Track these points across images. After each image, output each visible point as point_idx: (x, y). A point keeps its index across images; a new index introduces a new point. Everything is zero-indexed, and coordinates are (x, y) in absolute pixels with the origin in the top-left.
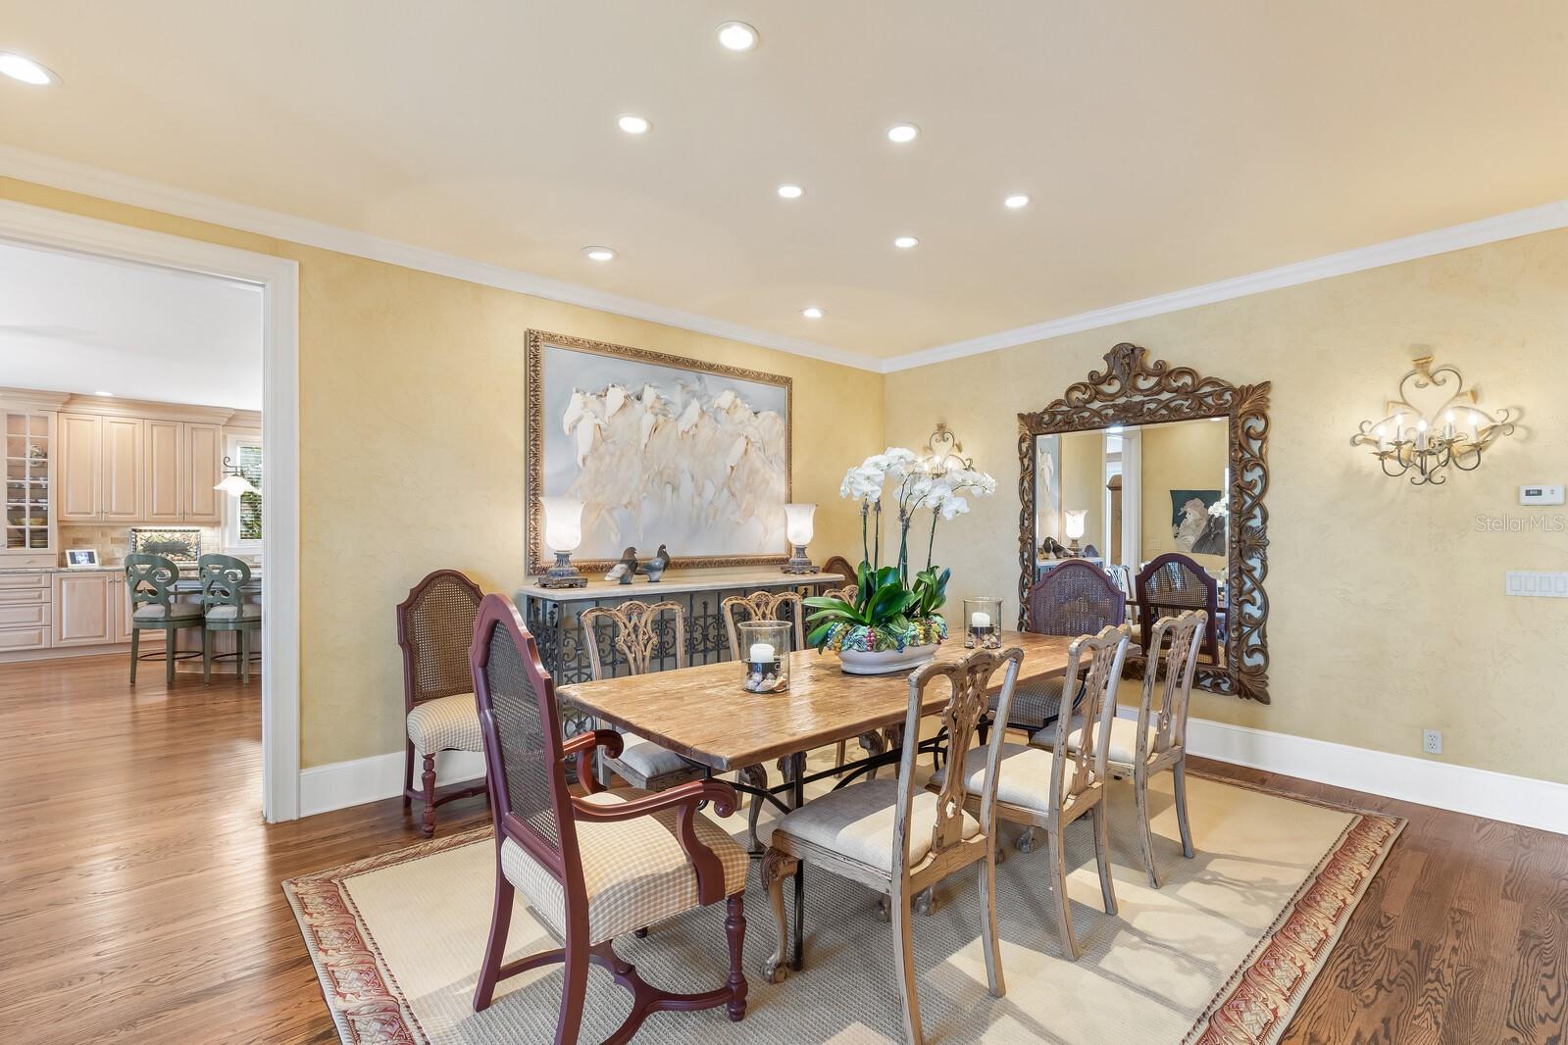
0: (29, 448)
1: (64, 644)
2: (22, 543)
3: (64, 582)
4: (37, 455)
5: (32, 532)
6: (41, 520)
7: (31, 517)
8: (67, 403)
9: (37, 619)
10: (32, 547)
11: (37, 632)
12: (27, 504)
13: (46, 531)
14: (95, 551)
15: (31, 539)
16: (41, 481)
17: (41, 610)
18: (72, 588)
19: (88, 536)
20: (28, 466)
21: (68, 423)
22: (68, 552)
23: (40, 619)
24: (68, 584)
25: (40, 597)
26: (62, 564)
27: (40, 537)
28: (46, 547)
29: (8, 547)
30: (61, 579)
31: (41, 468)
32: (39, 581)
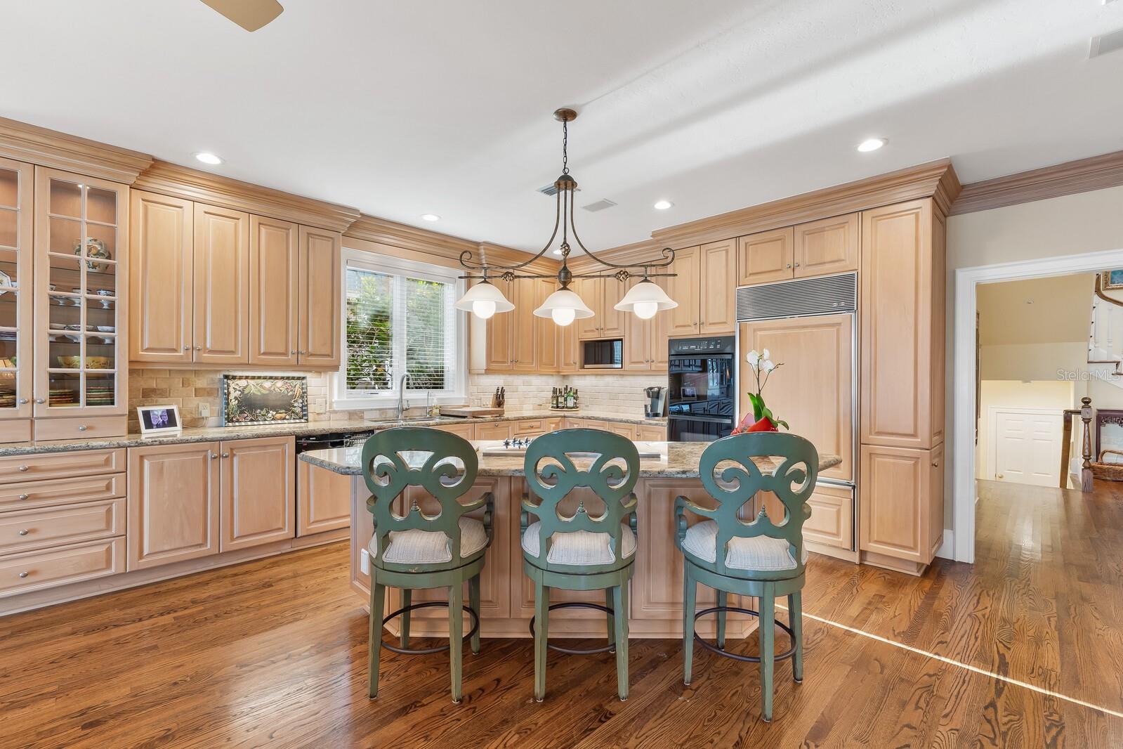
0: (85, 241)
1: (145, 563)
2: (74, 398)
3: (146, 463)
4: (98, 254)
5: (89, 378)
6: (102, 359)
7: (88, 354)
8: (145, 173)
9: (103, 526)
10: (88, 404)
11: (104, 548)
12: (82, 334)
13: (112, 376)
14: (175, 408)
15: (88, 390)
16: (102, 296)
17: (109, 511)
18: (159, 471)
19: (163, 385)
20: (84, 269)
21: (146, 208)
22: (140, 410)
23: (108, 527)
24: (152, 466)
25: (108, 488)
26: (134, 430)
27: (103, 387)
28: (113, 403)
29: (50, 405)
30: (142, 457)
31: (104, 276)
32: (107, 462)
